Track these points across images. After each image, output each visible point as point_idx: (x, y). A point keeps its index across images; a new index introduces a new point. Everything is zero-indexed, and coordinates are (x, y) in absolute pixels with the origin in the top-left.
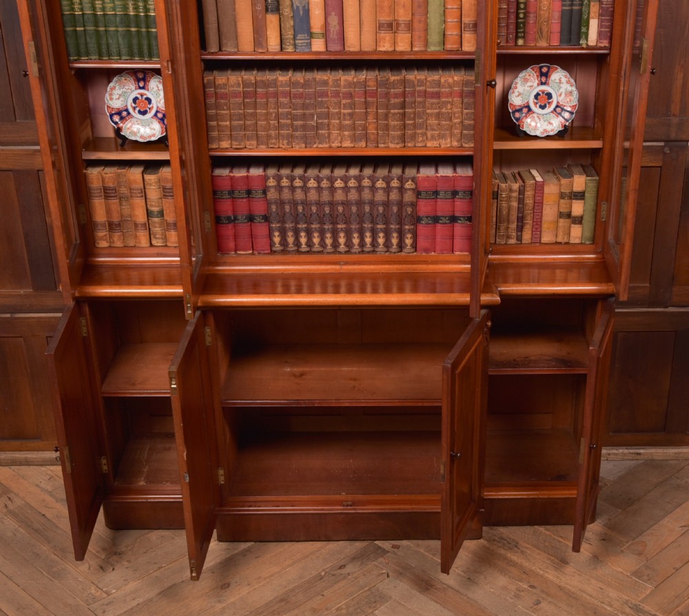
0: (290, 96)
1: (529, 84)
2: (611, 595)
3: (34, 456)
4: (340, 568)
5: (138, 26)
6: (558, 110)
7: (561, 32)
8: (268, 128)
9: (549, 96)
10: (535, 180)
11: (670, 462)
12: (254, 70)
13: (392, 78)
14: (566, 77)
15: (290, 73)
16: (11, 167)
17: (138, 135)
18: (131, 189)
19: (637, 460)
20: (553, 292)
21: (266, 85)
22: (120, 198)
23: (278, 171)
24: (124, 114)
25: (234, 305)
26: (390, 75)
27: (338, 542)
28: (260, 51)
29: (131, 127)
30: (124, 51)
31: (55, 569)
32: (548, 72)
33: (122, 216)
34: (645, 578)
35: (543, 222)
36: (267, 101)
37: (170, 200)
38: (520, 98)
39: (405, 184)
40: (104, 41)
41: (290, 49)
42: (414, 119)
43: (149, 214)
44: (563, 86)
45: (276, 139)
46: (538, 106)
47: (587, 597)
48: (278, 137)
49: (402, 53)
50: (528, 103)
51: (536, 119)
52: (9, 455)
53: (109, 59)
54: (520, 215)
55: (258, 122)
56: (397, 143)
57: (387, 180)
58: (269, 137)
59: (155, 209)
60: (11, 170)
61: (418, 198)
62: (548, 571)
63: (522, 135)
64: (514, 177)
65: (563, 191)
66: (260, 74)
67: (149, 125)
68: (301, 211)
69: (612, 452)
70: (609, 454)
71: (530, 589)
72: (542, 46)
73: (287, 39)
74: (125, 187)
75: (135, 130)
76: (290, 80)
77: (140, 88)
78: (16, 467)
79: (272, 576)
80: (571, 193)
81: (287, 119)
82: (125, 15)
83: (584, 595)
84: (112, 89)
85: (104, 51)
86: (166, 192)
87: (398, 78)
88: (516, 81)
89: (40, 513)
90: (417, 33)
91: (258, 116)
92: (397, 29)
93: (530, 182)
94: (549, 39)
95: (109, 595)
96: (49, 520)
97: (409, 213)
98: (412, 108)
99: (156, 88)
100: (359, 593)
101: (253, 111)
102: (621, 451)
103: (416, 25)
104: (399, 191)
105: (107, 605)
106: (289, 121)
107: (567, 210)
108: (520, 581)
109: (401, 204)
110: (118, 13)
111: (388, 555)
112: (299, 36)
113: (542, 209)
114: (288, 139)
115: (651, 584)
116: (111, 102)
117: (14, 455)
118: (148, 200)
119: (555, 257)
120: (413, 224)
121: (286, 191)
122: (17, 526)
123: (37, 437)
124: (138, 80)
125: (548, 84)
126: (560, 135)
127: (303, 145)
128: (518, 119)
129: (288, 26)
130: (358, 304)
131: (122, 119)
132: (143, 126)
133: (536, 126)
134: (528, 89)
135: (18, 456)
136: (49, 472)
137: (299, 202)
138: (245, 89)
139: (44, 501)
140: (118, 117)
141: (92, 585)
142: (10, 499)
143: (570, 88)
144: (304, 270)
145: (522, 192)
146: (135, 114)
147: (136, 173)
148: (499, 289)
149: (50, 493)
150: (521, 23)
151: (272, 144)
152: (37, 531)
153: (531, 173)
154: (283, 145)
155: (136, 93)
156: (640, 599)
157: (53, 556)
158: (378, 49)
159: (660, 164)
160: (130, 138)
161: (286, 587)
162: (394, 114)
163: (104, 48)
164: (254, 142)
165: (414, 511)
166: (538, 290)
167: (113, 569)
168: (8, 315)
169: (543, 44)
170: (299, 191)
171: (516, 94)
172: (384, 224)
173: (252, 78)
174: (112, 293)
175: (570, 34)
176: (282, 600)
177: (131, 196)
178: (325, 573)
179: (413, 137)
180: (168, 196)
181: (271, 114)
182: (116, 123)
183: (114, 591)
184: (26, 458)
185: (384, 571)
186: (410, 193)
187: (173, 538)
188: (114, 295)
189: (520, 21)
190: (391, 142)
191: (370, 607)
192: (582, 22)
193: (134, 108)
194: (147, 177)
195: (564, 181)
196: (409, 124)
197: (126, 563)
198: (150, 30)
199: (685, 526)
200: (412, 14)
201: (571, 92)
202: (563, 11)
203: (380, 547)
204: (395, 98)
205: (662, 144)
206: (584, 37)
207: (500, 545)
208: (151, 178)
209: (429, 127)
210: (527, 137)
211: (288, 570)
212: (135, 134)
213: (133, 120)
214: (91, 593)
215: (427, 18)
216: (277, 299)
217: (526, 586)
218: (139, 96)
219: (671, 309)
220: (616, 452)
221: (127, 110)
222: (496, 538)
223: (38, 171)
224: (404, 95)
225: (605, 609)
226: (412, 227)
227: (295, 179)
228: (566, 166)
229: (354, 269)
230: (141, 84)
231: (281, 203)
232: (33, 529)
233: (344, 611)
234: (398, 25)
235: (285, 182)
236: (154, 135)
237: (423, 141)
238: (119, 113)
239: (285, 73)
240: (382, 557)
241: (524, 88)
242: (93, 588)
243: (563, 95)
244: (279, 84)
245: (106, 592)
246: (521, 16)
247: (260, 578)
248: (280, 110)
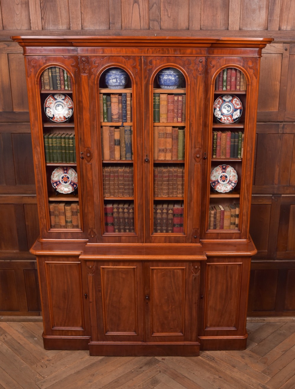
0: (124, 177)
1: (218, 172)
2: (253, 381)
3: (16, 318)
4: (141, 368)
5: (65, 150)
6: (230, 182)
7: (231, 153)
8: (114, 189)
9: (226, 177)
10: (221, 210)
11: (277, 323)
12: (109, 167)
13: (164, 170)
14: (233, 170)
15: (124, 168)
16: (13, 203)
17: (63, 191)
18: (59, 212)
19: (263, 322)
20: (228, 255)
21: (114, 172)
22: (55, 216)
23: (118, 206)
24: (58, 183)
25: (99, 259)
26: (163, 169)
27: (140, 357)
28: (112, 159)
29: (61, 188)
30: (59, 159)
31: (22, 367)
32: (225, 168)
33: (55, 223)
34: (267, 374)
35: (224, 226)
36: (114, 179)
37: (75, 217)
38: (214, 178)
39: (168, 211)
40: (51, 156)
41: (124, 159)
42: (172, 186)
43: (66, 222)
44: (231, 173)
45: (117, 193)
46: (222, 181)
47: (243, 382)
48: (118, 193)
49: (168, 161)
50: (218, 179)
51: (221, 186)
52: (6, 317)
53: (53, 162)
54: (215, 223)
55: (111, 187)
56: (166, 195)
57: (162, 210)
58: (114, 192)
59: (69, 220)
60: (13, 204)
61: (174, 217)
62: (227, 370)
63: (216, 192)
64: (213, 208)
65: (232, 214)
66: (112, 168)
67: (68, 187)
68: (127, 221)
69: (253, 319)
70: (252, 320)
71: (219, 378)
72: (222, 158)
73: (123, 155)
74: (57, 211)
75: (62, 189)
76: (124, 171)
77: (65, 173)
78: (9, 322)
79: (112, 371)
80: (235, 215)
81: (122, 185)
82: (60, 146)
83: (242, 381)
84: (54, 173)
85: (52, 159)
86: (73, 213)
87: (166, 170)
88: (213, 171)
89: (18, 342)
90: (174, 153)
91: (111, 184)
92: (166, 152)
93: (218, 211)
94: (225, 155)
95: (44, 378)
96: (21, 345)
97: (170, 222)
98: (172, 181)
99: (71, 173)
100: (148, 379)
101: (109, 182)
102: (257, 319)
103: (173, 150)
104: (166, 214)
105: (43, 382)
106: (123, 187)
107: (234, 222)
108: (215, 374)
109: (167, 219)
110: (58, 145)
111: (161, 362)
112: (128, 154)
113: (224, 221)
114: (122, 193)
115: (270, 376)
116: (53, 178)
117: (8, 317)
118: (66, 217)
119: (229, 240)
120: (171, 227)
121: (121, 213)
122: (8, 348)
123: (18, 310)
124: (64, 170)
125: (226, 172)
126: (230, 192)
127: (128, 196)
128: (213, 186)
129: (123, 150)
130: (149, 259)
131: (57, 185)
132: (65, 187)
133: (221, 189)
134: (218, 174)
135: (10, 318)
136: (22, 325)
137: (126, 218)
138: (106, 174)
139: (19, 337)
140: (56, 184)
141: (38, 374)
142: (6, 336)
143: (234, 174)
144: (128, 245)
145: (215, 214)
146: (63, 183)
147: (62, 205)
148: (206, 254)
149: (22, 334)
150: (215, 149)
151: (116, 195)
152: (16, 350)
153: (219, 206)
154: (120, 195)
155: (63, 175)
156: (265, 383)
157: (22, 361)
158: (158, 159)
159: (271, 203)
160: (60, 192)
161: (117, 376)
162: (164, 184)
163: (51, 158)
164: (109, 195)
165: (171, 344)
166: (222, 254)
167: (46, 367)
168: (9, 261)
169: (224, 157)
170: (126, 214)
171: (213, 176)
172: (160, 227)
173: (109, 170)
174: (50, 253)
175: (234, 154)
176: (116, 382)
177: (60, 215)
178: (134, 370)
179: (172, 193)
180: (73, 215)
181: (116, 183)
182: (55, 186)
183: (46, 377)
184: (13, 318)
185: (159, 370)
186: (171, 215)
187: (71, 354)
188: (51, 254)
189: (214, 148)
190: (163, 195)
191: (152, 386)
192: (239, 149)
193: (62, 181)
194: (66, 207)
195: (232, 210)
196: (170, 188)
197: (52, 365)
198: (70, 151)
199: (284, 351)
200: (172, 146)
201: (235, 176)
202: (231, 145)
203: (157, 359)
204: (165, 178)
205: (271, 195)
206: (239, 155)
207: (207, 359)
208: (68, 208)
209: (178, 189)
210: (217, 193)
211: (118, 368)
212: (62, 191)
213: (62, 185)
214: (37, 377)
215: (178, 147)
216: (116, 257)
217: (217, 377)
218: (64, 176)
219: (276, 261)
220: (254, 319)
221: (59, 181)
222: (205, 356)
223: (24, 204)
224: (169, 176)
225: (251, 387)
226: (171, 228)
227: (124, 209)
228: (233, 204)
229: (148, 245)
230: (65, 172)
231: (119, 218)
232: (14, 349)
233: (141, 387)
234: (166, 150)
235: (121, 210)
236: (69, 191)
237: (175, 194)
238: (56, 183)
239: (122, 168)
240: (158, 363)
241: (217, 174)
242: (38, 375)
243: (232, 177)
244: (119, 172)
245: (43, 377)
246: (215, 147)
247: (107, 372)
248: (119, 182)
